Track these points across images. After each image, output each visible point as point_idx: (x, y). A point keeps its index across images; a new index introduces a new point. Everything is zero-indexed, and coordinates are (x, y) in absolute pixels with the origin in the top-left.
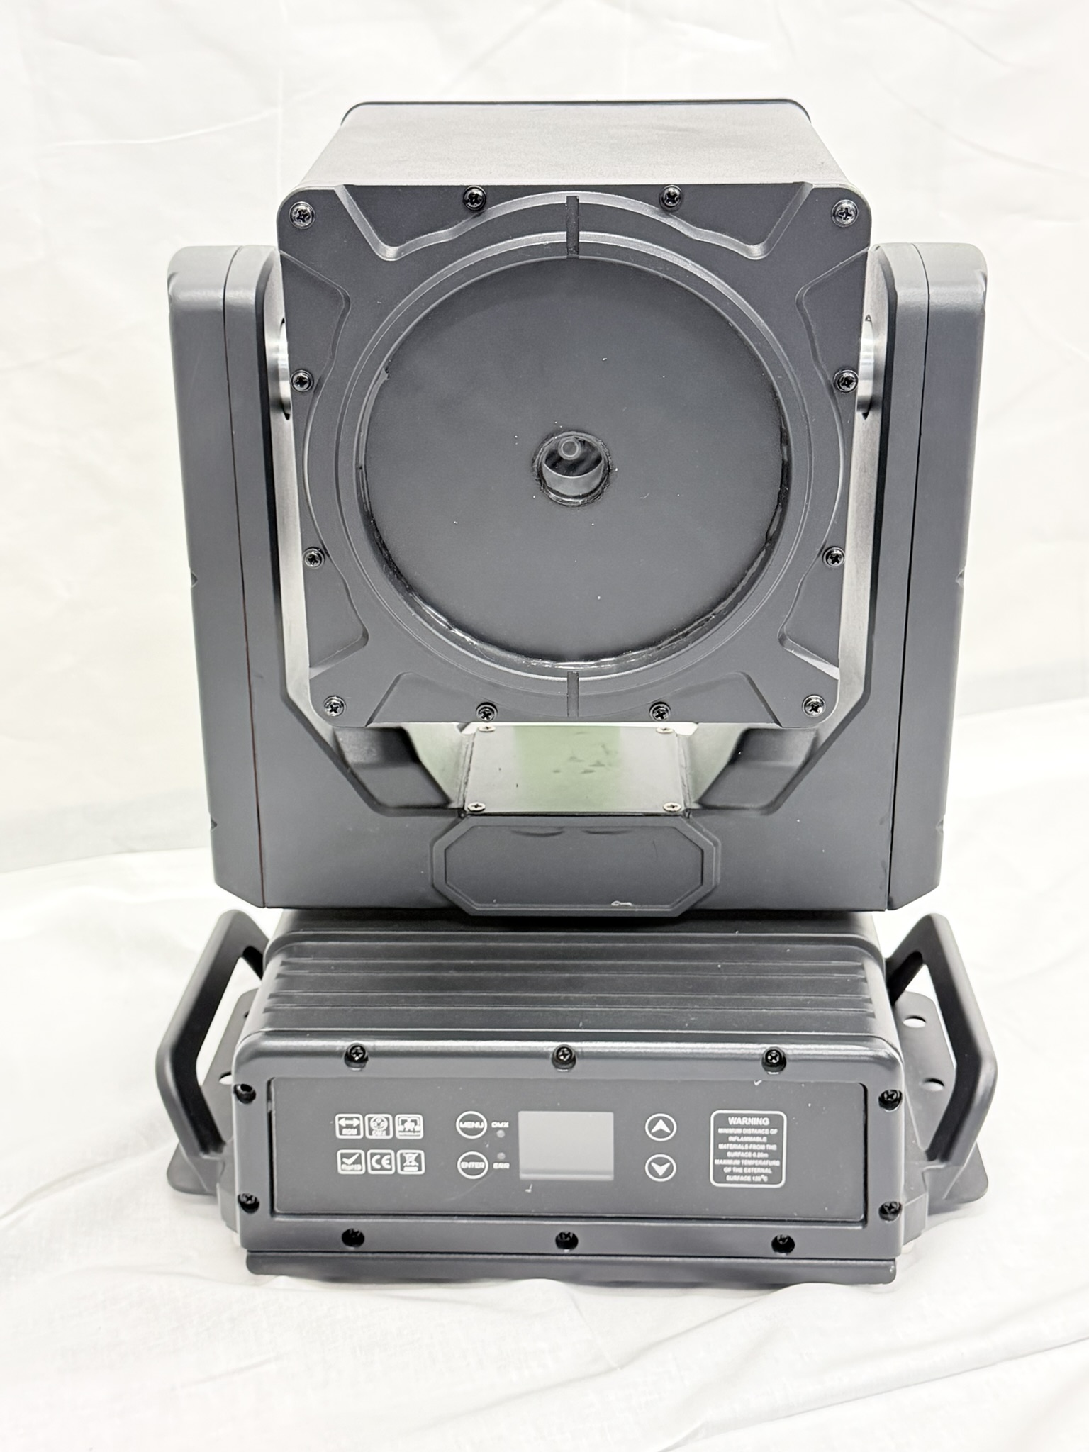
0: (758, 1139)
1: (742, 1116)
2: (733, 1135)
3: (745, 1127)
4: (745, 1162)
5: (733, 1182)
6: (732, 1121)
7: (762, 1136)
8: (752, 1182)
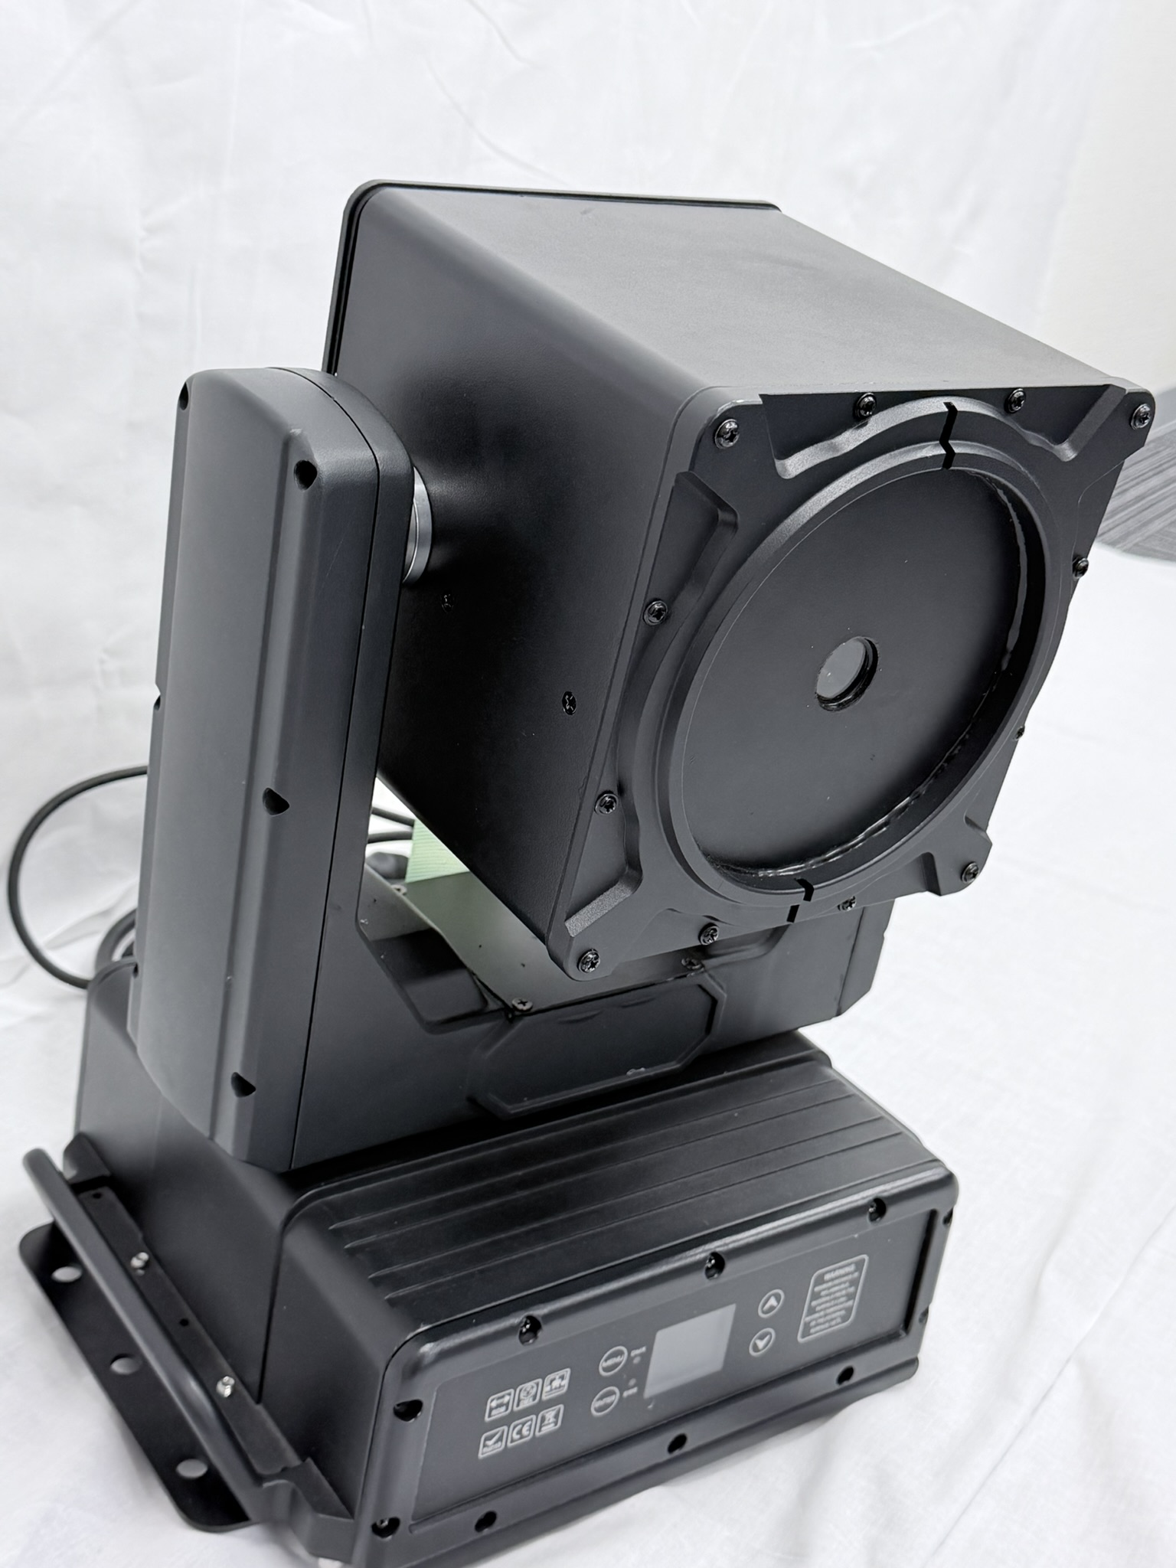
0: (843, 1286)
1: (834, 1270)
2: (824, 1290)
3: (836, 1278)
4: (828, 1311)
5: (817, 1333)
6: (827, 1277)
7: (845, 1282)
8: (830, 1327)
